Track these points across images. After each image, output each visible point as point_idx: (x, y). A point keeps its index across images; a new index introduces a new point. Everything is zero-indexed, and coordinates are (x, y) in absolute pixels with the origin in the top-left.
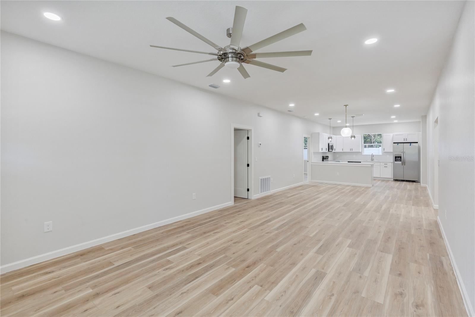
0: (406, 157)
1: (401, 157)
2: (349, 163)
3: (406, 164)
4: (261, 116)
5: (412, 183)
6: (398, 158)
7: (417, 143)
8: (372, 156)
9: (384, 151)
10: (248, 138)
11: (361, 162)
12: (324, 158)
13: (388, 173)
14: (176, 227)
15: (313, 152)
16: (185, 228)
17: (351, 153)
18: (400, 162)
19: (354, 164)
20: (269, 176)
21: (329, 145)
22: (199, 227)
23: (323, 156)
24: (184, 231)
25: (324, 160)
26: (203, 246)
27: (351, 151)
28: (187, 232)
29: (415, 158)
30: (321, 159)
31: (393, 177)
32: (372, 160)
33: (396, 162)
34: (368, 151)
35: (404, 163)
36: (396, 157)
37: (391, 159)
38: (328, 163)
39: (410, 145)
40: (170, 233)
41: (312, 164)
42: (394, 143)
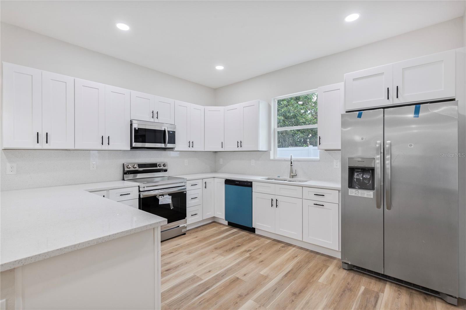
1: (372, 170)
6: (359, 175)
18: (369, 194)
33: (352, 192)
35: (384, 197)
36: (352, 170)
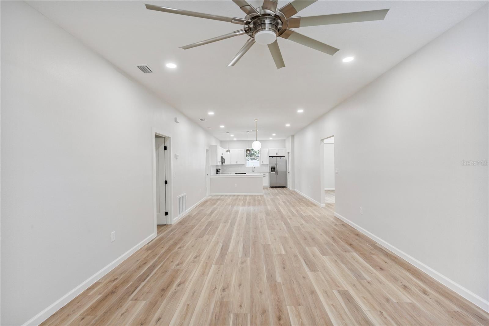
0: (279, 168)
1: (275, 168)
2: (236, 175)
3: (278, 174)
4: (177, 122)
5: (282, 188)
6: (273, 169)
7: (284, 156)
8: (254, 168)
9: (263, 163)
10: (165, 148)
11: (245, 174)
12: (217, 171)
13: (266, 182)
14: (99, 297)
15: (212, 165)
16: (121, 292)
17: (237, 165)
18: (274, 172)
19: (240, 176)
20: (185, 194)
21: (222, 158)
22: (143, 283)
23: (217, 169)
24: (122, 299)
25: (218, 173)
26: (186, 314)
27: (237, 164)
28: (132, 300)
29: (284, 169)
30: (215, 172)
31: (270, 185)
32: (253, 171)
33: (272, 172)
34: (251, 164)
35: (277, 173)
36: (271, 168)
37: (268, 169)
38: (219, 176)
39: (281, 158)
40: (100, 313)
41: (211, 177)
42: (270, 156)
